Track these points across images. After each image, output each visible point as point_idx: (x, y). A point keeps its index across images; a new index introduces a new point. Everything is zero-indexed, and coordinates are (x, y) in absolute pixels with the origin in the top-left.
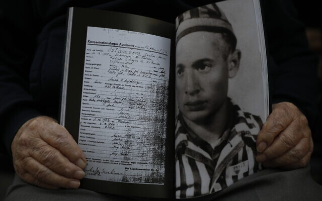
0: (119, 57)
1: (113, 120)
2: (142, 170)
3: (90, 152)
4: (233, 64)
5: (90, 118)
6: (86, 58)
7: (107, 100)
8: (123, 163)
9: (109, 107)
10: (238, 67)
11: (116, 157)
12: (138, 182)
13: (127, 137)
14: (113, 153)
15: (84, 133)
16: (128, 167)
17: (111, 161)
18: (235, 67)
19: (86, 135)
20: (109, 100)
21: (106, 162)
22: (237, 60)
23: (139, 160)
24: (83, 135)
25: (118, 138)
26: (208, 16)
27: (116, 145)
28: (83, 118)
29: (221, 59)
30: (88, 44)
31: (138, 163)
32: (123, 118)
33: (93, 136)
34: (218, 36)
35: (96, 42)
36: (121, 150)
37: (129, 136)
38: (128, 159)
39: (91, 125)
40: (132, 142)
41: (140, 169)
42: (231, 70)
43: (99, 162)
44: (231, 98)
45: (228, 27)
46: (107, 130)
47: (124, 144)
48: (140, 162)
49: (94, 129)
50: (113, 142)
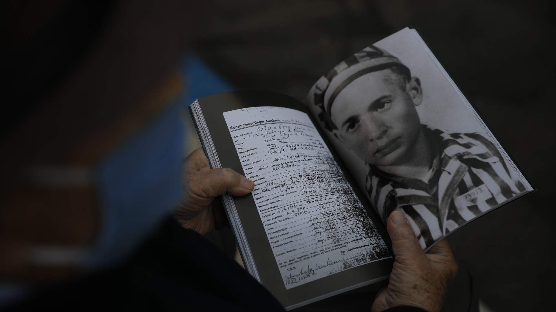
0: (273, 134)
1: (300, 203)
2: (360, 247)
3: (291, 251)
4: (414, 92)
5: (272, 212)
6: (237, 147)
7: (283, 183)
8: (335, 248)
9: (289, 191)
10: (421, 93)
11: (324, 244)
12: (363, 263)
13: (324, 216)
14: (319, 241)
15: (274, 233)
16: (343, 249)
17: (320, 251)
18: (417, 93)
19: (276, 235)
20: (285, 182)
21: (315, 254)
22: (418, 86)
23: (351, 237)
24: (272, 236)
25: (315, 221)
26: (369, 58)
27: (317, 230)
28: (264, 215)
29: (399, 92)
30: (232, 131)
31: (352, 241)
32: (310, 198)
33: (285, 232)
34: (387, 72)
35: (240, 126)
36: (326, 233)
37: (327, 215)
38: (339, 240)
39: (277, 220)
40: (333, 220)
41: (357, 248)
42: (414, 97)
43: (307, 258)
44: (426, 124)
45: (395, 61)
46: (299, 217)
47: (325, 225)
48: (353, 239)
49: (283, 223)
50: (312, 228)
